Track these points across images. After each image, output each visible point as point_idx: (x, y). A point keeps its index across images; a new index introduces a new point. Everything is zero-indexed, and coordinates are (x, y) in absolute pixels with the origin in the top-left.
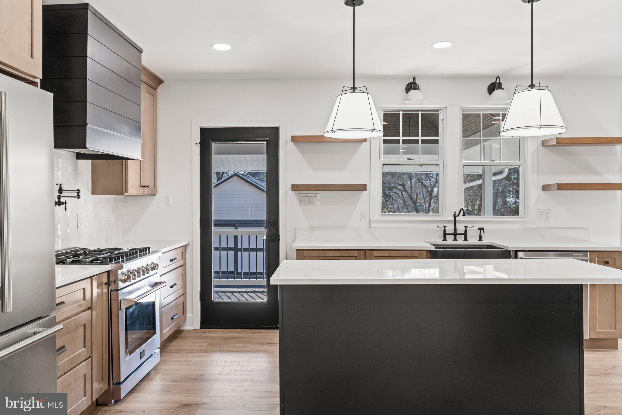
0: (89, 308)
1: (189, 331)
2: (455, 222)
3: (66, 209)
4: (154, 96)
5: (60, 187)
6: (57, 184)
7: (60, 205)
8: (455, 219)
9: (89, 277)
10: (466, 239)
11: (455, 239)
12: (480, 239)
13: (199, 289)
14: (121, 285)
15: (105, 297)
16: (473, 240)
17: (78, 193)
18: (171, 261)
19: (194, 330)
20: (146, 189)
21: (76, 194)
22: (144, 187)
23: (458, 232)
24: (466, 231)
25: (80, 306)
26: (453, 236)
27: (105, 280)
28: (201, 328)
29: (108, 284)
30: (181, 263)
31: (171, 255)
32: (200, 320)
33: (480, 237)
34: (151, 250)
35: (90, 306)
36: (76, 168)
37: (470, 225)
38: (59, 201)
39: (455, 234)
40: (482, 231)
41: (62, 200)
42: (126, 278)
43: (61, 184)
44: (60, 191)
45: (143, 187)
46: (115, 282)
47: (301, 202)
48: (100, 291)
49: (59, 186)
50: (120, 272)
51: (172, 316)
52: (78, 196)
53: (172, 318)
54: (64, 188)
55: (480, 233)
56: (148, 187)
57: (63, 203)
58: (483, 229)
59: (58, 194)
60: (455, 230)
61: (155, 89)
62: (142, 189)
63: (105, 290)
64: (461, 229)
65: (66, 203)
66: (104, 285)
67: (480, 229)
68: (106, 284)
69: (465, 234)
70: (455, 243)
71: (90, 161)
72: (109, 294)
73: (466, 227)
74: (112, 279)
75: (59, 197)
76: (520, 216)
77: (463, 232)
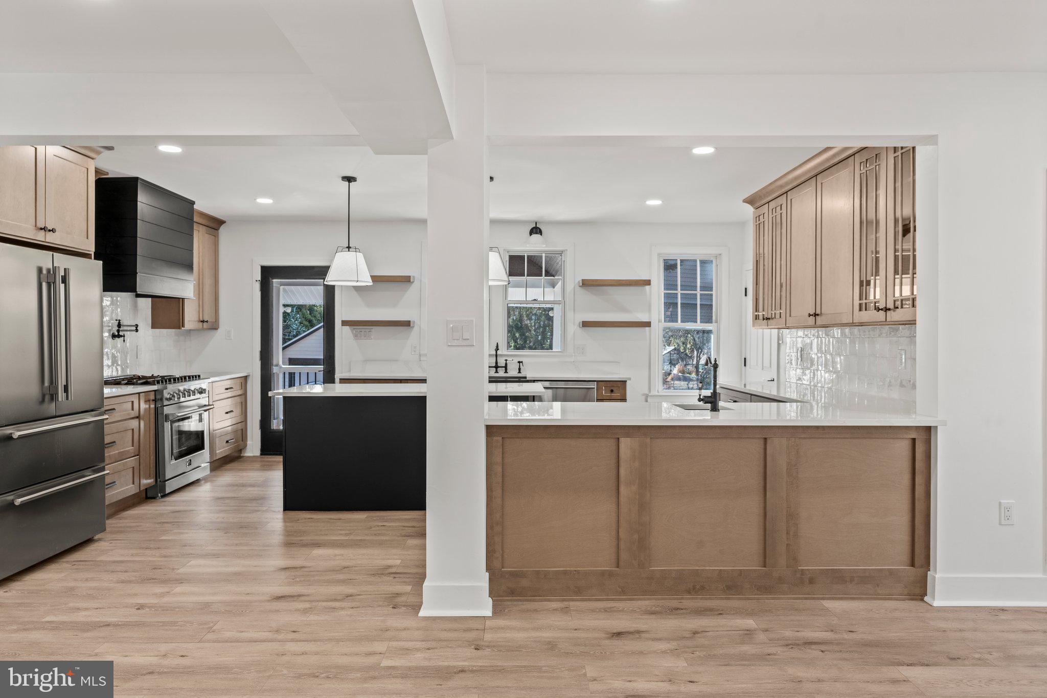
0: (137, 417)
1: (249, 457)
2: (496, 356)
3: (124, 341)
4: (216, 237)
5: (119, 323)
6: (116, 320)
7: (119, 337)
8: (496, 353)
9: (137, 393)
10: (506, 372)
11: (496, 372)
12: (519, 372)
13: (259, 417)
14: (166, 403)
15: (153, 412)
16: (513, 372)
17: (137, 327)
18: (227, 389)
19: (254, 456)
20: (205, 324)
21: (134, 328)
22: (203, 321)
23: (499, 365)
24: (506, 364)
25: (129, 414)
26: (495, 369)
27: (152, 397)
28: (261, 454)
29: (155, 400)
30: (240, 392)
31: (228, 384)
32: (260, 447)
33: (520, 369)
34: (201, 377)
35: (138, 415)
36: (135, 306)
37: (509, 359)
38: (119, 334)
39: (497, 367)
40: (521, 364)
41: (121, 333)
42: (171, 396)
43: (119, 320)
44: (119, 325)
45: (201, 321)
46: (161, 399)
47: (356, 336)
48: (147, 406)
49: (118, 321)
50: (165, 391)
51: (227, 440)
52: (137, 330)
53: (227, 442)
54: (124, 322)
55: (520, 366)
56: (207, 322)
57: (121, 336)
58: (522, 362)
59: (117, 328)
60: (496, 363)
61: (217, 229)
62: (201, 324)
63: (153, 406)
64: (501, 362)
65: (124, 336)
66: (151, 402)
67: (519, 362)
68: (153, 400)
69: (506, 367)
70: (497, 375)
71: (150, 299)
72: (156, 409)
73: (506, 360)
74: (158, 397)
75: (118, 331)
76: (553, 350)
77: (504, 365)
